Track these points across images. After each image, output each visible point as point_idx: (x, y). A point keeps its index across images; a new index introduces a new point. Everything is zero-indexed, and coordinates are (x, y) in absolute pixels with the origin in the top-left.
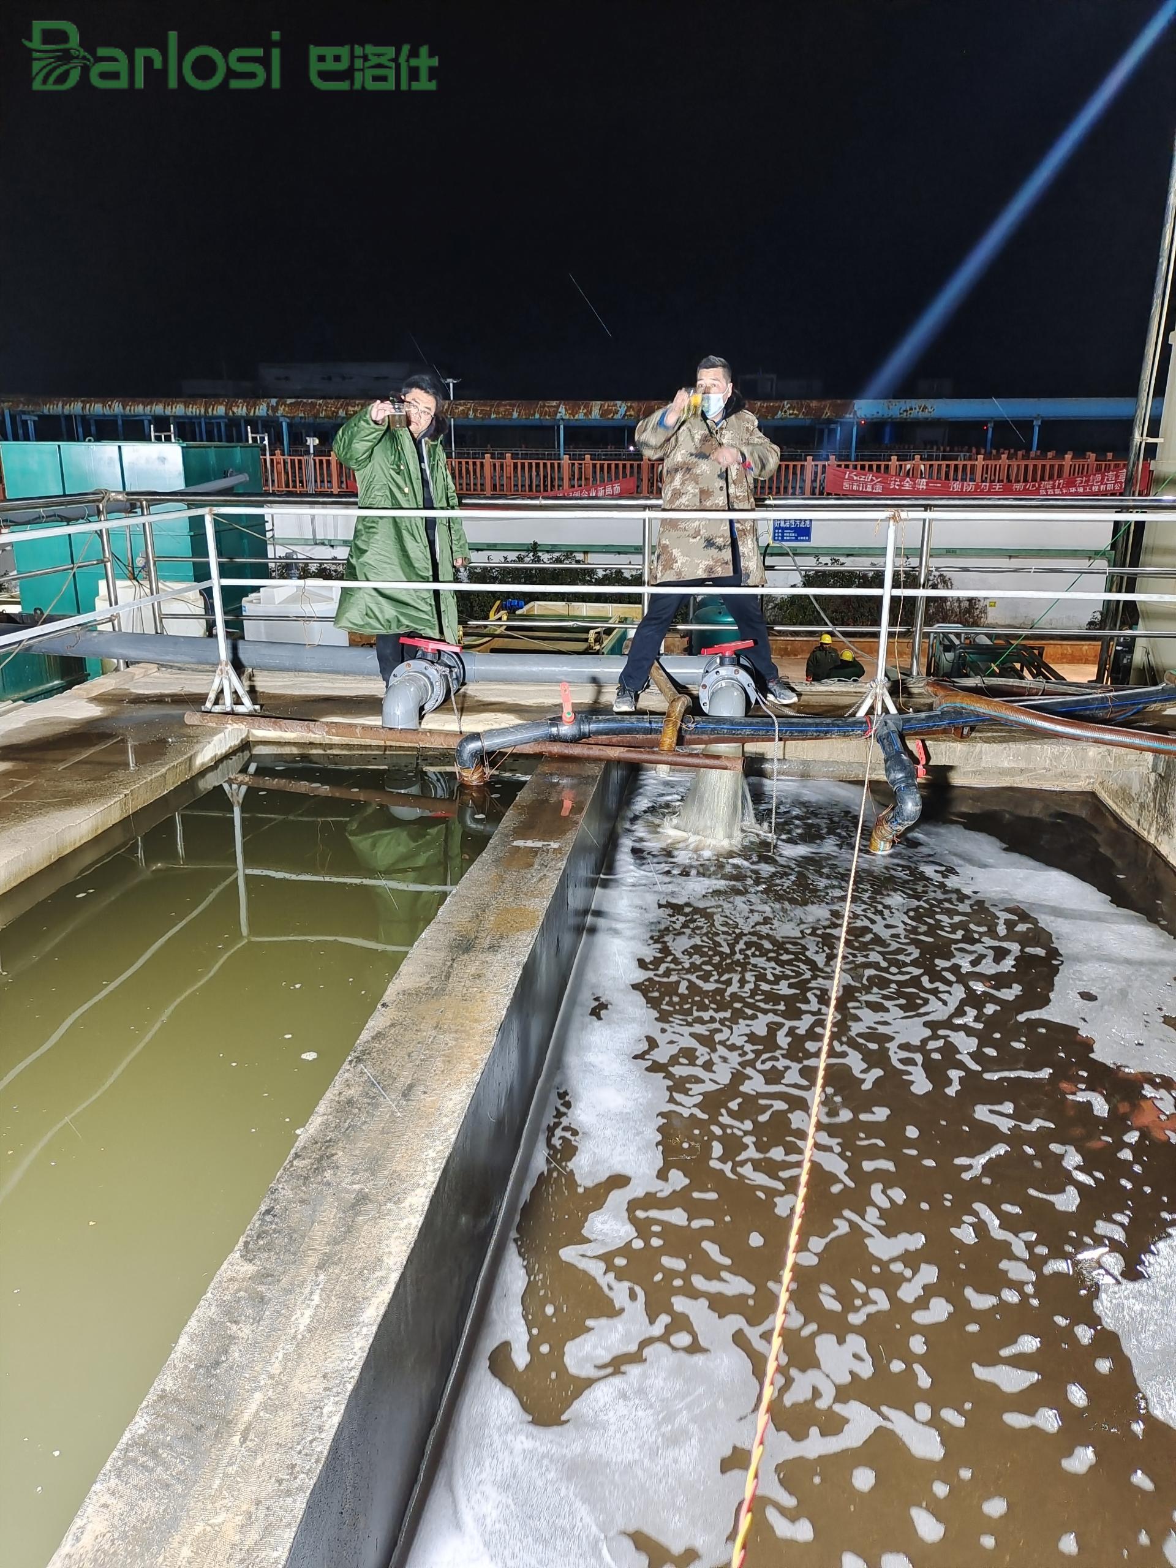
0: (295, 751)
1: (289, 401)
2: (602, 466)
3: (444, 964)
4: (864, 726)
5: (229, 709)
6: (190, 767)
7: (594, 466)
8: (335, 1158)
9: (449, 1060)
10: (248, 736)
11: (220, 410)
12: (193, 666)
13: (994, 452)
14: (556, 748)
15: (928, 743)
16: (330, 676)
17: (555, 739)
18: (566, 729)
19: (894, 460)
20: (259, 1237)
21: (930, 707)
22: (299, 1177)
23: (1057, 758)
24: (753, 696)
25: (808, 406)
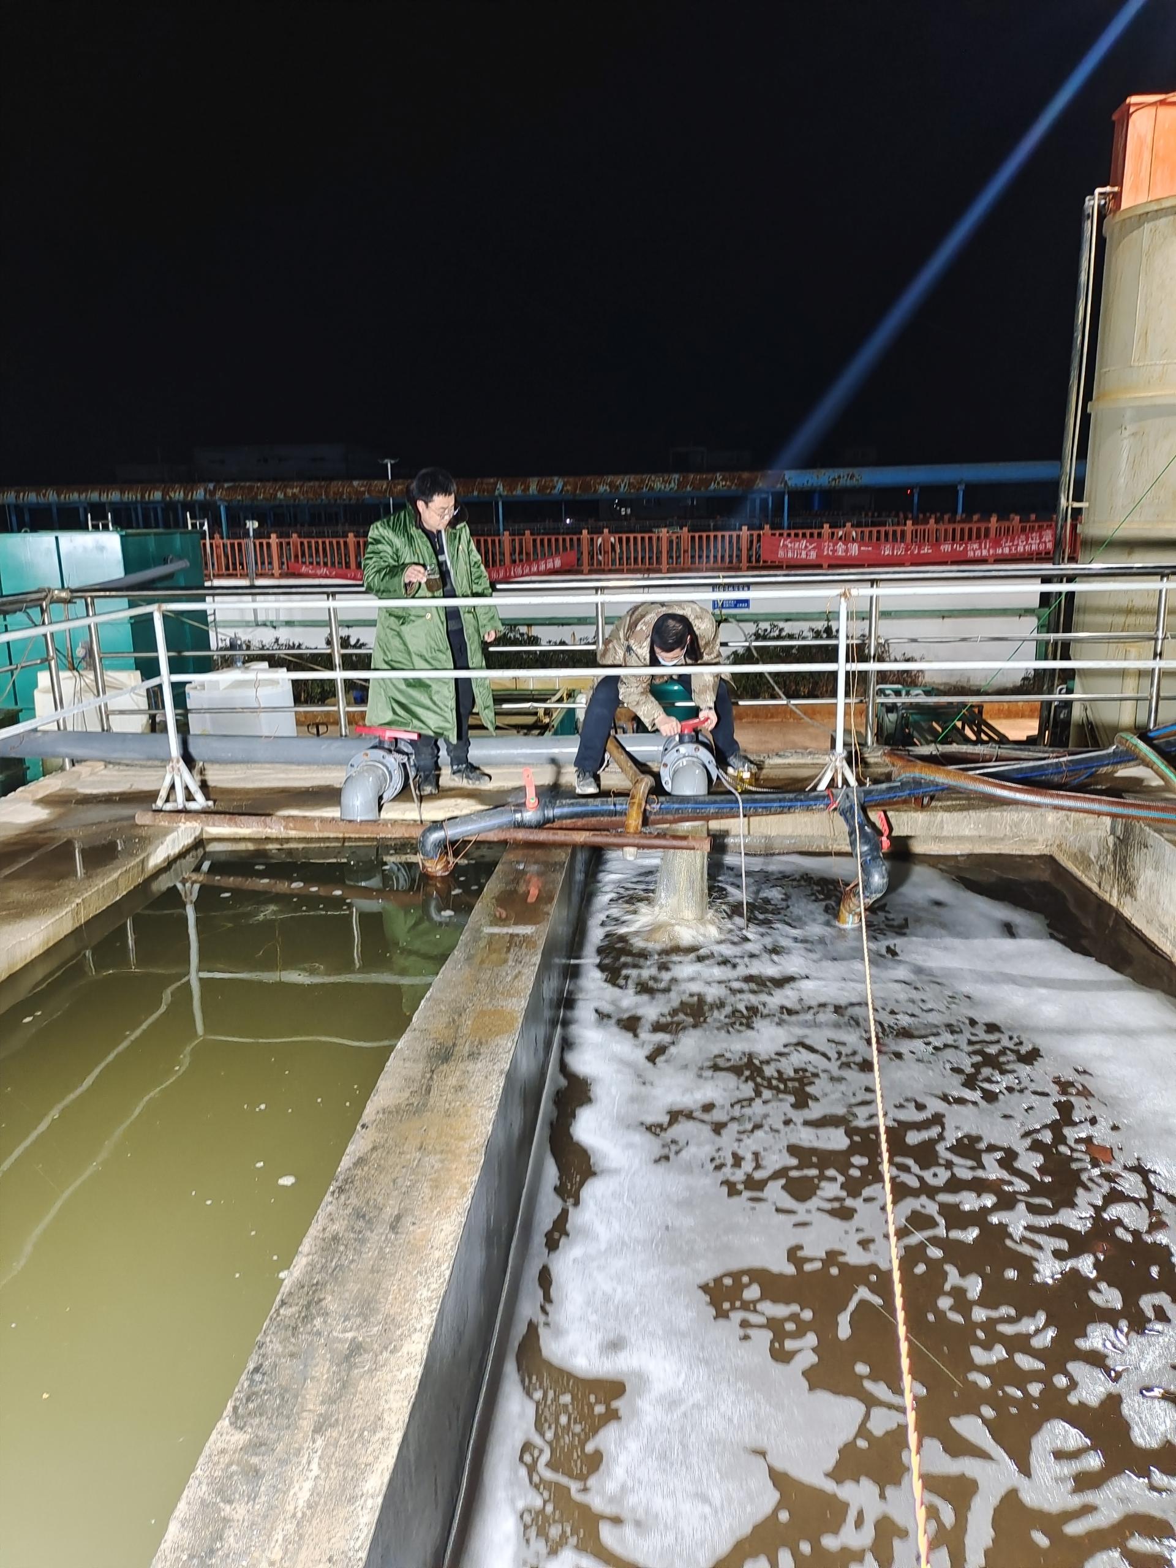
0: (251, 847)
1: (226, 485)
2: (542, 541)
3: (423, 1077)
4: (826, 798)
5: (180, 807)
6: (143, 869)
7: (534, 541)
8: (323, 1303)
9: (436, 1185)
10: (201, 833)
11: (157, 495)
12: (141, 762)
13: (921, 516)
14: (521, 835)
15: (890, 814)
16: (283, 767)
17: (520, 825)
18: (530, 815)
19: (826, 529)
20: (248, 1399)
21: (888, 777)
22: (287, 1328)
23: (1017, 825)
24: (715, 772)
25: (739, 478)
